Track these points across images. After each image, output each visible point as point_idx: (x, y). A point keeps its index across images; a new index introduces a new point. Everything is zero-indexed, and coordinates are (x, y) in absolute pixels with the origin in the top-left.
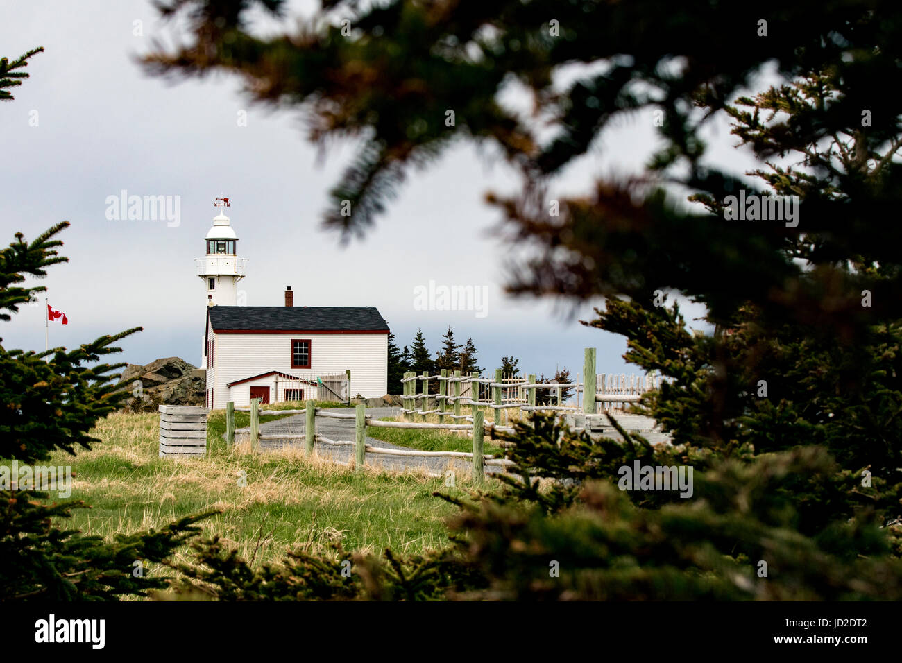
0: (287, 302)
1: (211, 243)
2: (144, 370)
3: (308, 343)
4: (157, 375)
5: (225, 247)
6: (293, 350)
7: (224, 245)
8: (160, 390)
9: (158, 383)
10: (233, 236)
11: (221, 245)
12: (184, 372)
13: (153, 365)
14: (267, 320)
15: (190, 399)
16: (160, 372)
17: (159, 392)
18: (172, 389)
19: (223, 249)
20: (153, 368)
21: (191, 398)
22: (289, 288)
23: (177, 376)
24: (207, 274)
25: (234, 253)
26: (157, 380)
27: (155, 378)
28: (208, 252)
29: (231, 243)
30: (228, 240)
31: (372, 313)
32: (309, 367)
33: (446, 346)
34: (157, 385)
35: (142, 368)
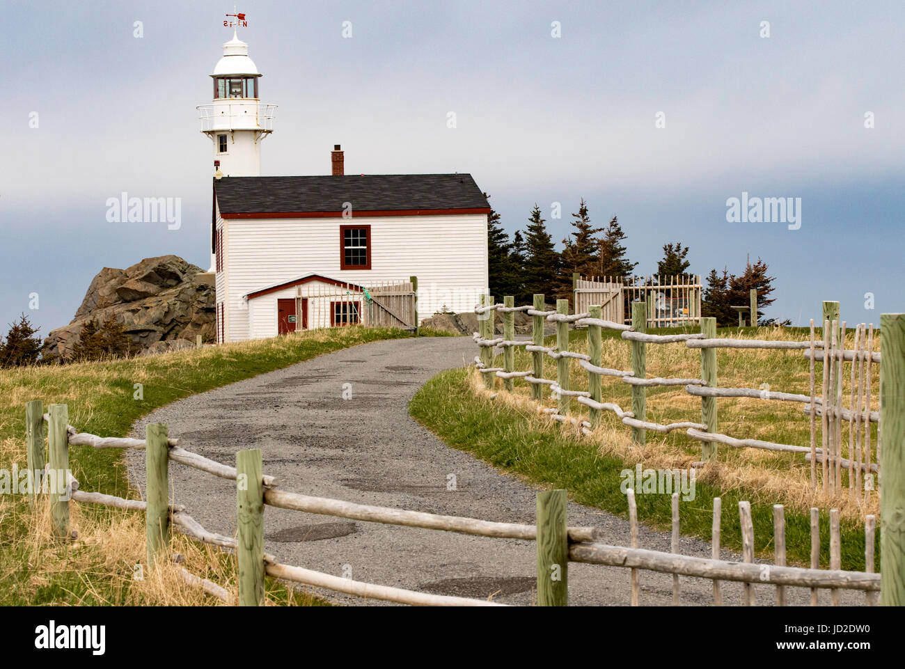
0: (334, 169)
1: (221, 82)
2: (123, 275)
3: (366, 231)
4: (145, 283)
5: (242, 88)
6: (344, 242)
7: (240, 85)
8: (148, 305)
9: (145, 295)
10: (254, 71)
11: (235, 85)
12: (185, 278)
13: (138, 267)
14: (303, 197)
15: (194, 319)
16: (148, 279)
17: (148, 308)
18: (165, 304)
19: (239, 90)
20: (137, 273)
21: (194, 317)
22: (337, 147)
23: (173, 282)
24: (215, 128)
25: (256, 96)
26: (143, 290)
27: (140, 287)
28: (217, 96)
29: (251, 81)
30: (247, 77)
31: (465, 181)
32: (369, 267)
33: (578, 231)
34: (145, 298)
35: (121, 271)
